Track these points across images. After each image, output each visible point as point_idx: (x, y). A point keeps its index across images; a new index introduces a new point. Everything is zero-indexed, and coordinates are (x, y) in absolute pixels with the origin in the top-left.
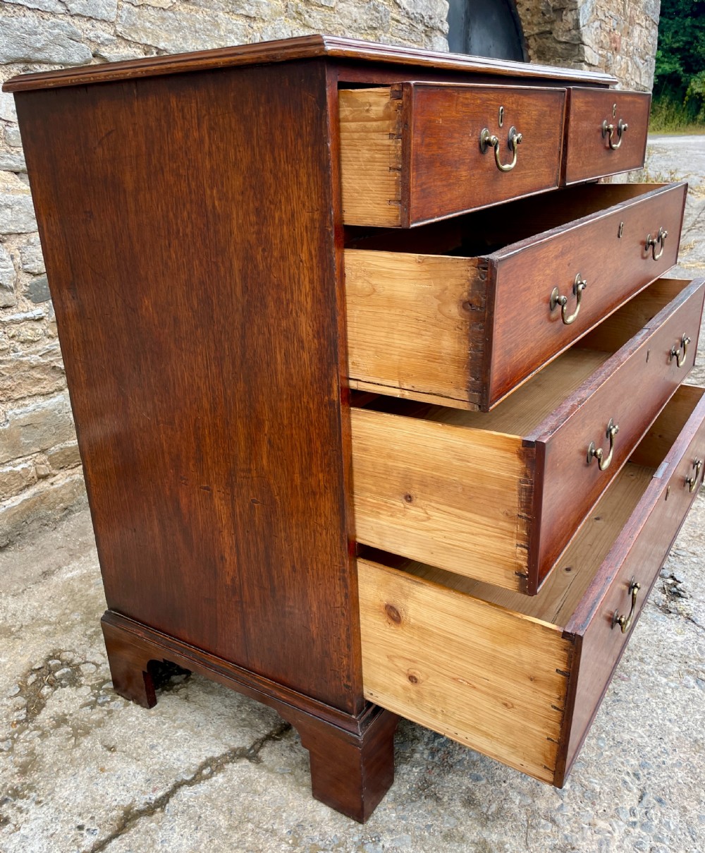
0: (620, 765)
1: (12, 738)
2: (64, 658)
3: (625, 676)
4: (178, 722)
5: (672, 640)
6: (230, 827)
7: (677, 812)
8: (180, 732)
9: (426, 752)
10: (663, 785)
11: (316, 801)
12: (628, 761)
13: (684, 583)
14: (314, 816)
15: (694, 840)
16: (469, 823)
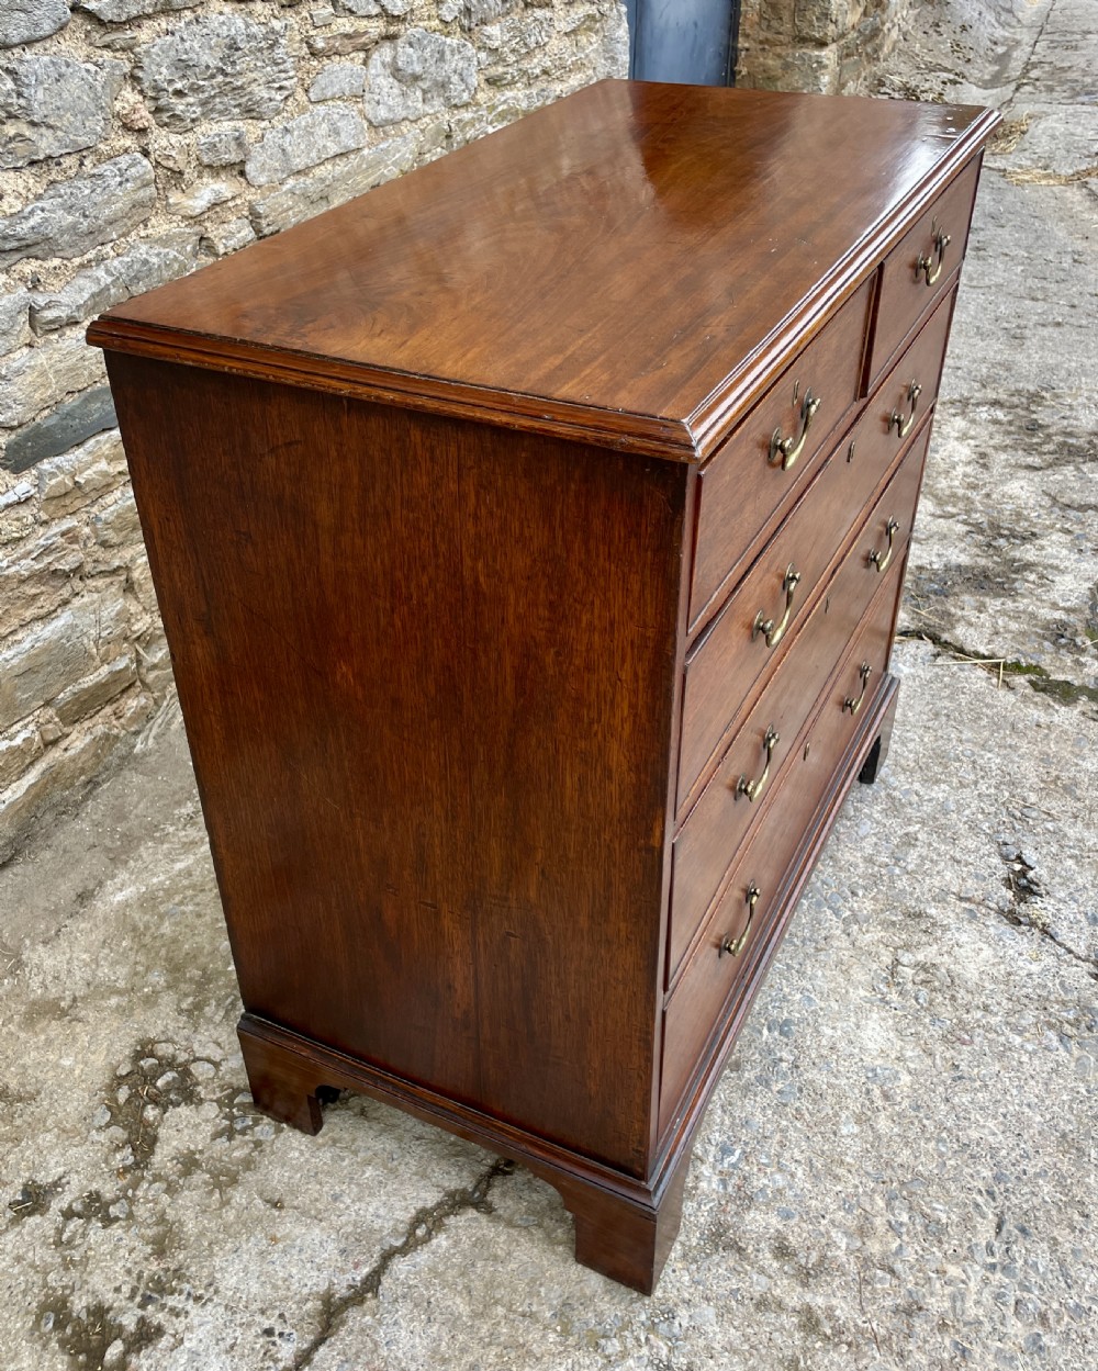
0: (969, 1179)
1: (126, 1197)
2: (160, 1053)
3: (967, 1037)
4: (361, 1155)
5: (1026, 972)
6: (475, 1315)
7: (1045, 1246)
8: (369, 1172)
9: (715, 1179)
10: (1025, 1206)
11: (580, 1266)
12: (978, 1172)
13: (1037, 869)
14: (582, 1289)
15: (1069, 1287)
16: (785, 1282)
